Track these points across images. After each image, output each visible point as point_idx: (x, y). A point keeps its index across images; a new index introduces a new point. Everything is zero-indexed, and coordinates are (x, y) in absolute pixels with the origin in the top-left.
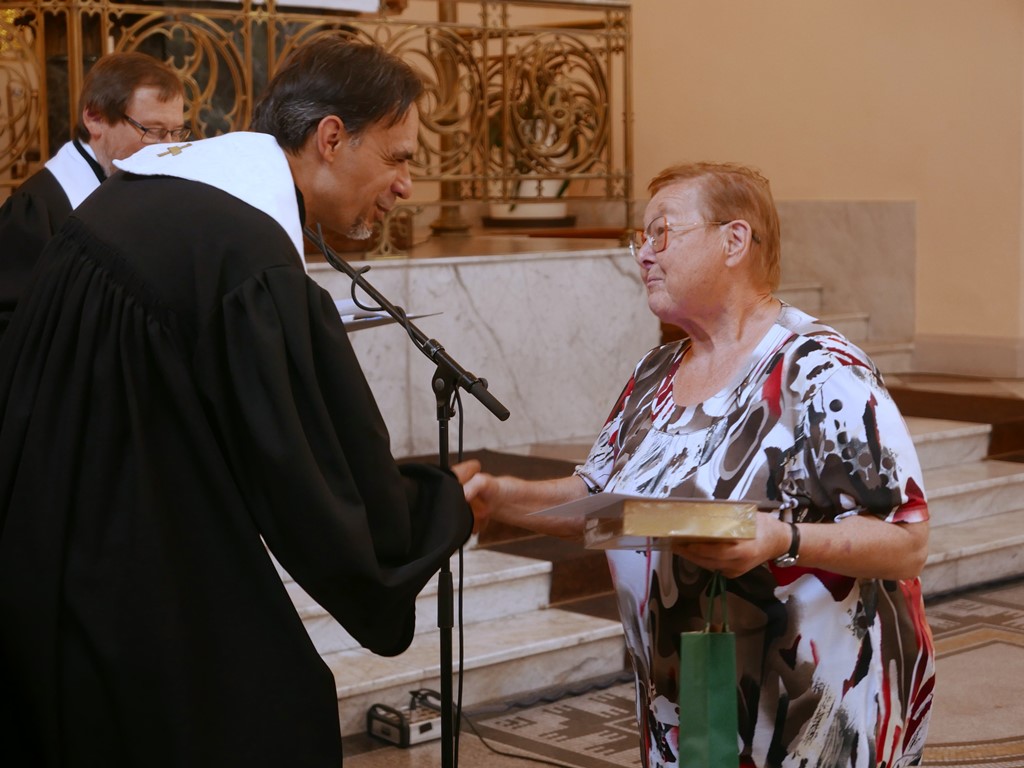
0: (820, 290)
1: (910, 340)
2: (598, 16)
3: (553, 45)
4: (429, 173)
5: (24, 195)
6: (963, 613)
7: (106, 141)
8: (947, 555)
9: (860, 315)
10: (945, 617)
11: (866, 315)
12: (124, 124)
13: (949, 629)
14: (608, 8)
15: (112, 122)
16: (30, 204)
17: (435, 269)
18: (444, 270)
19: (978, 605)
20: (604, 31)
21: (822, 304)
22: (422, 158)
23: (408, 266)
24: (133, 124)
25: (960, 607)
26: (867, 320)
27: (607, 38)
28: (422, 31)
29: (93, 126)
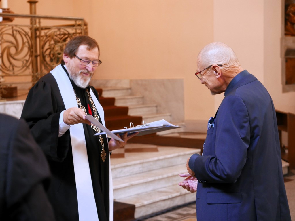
0: (156, 107)
1: (183, 121)
2: (72, 23)
3: (57, 32)
4: (14, 73)
5: (43, 81)
6: (185, 213)
7: (69, 64)
8: (181, 193)
9: (168, 114)
10: (179, 214)
11: (170, 114)
12: (75, 58)
13: (179, 218)
14: (76, 20)
15: (71, 58)
16: (44, 85)
17: (15, 105)
18: (18, 105)
19: (190, 209)
20: (75, 27)
21: (157, 111)
22: (11, 68)
23: (5, 104)
24: (77, 57)
25: (185, 210)
26: (170, 116)
27: (76, 29)
28: (10, 27)
29: (66, 59)
